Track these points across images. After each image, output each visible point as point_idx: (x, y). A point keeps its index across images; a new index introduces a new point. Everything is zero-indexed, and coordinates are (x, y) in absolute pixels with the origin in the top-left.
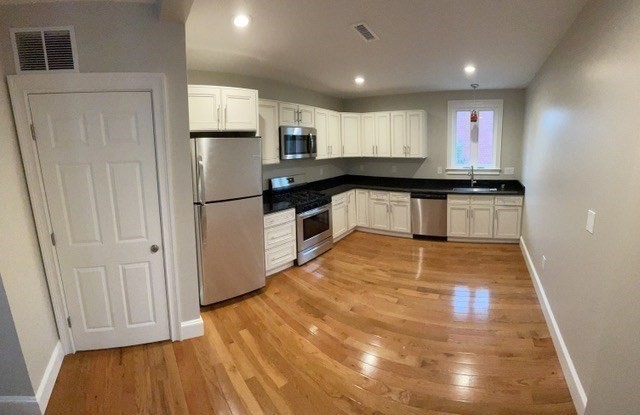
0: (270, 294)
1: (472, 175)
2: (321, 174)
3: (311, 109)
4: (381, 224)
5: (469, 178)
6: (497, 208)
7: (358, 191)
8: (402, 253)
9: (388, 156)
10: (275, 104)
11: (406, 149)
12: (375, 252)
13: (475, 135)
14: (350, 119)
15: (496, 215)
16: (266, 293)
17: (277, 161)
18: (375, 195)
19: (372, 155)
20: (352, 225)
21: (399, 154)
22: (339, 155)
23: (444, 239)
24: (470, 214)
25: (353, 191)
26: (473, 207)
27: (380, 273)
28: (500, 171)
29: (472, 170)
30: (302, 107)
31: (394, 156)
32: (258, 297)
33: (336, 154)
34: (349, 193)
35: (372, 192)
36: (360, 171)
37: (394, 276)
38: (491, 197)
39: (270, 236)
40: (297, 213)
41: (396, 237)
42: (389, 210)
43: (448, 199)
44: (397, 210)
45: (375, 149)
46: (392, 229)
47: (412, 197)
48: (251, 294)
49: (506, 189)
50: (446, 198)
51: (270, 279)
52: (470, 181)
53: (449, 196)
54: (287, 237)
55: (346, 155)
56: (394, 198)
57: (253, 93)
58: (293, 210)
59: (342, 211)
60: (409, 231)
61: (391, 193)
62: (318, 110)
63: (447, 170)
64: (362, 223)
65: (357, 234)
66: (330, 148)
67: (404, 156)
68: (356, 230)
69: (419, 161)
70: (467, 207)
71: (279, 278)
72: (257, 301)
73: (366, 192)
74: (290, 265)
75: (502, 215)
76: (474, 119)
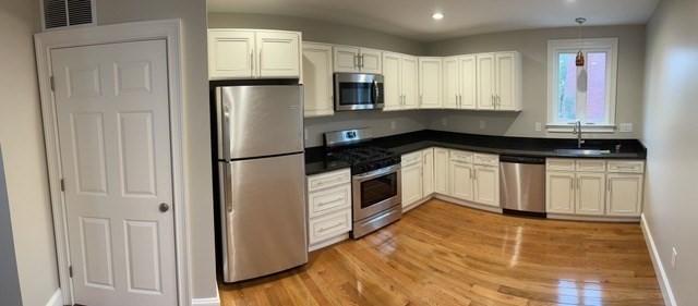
0: (313, 274)
1: (580, 133)
2: (392, 129)
3: (378, 52)
4: (462, 192)
5: (575, 137)
6: (609, 176)
7: (436, 149)
8: (486, 233)
9: (473, 107)
10: (328, 47)
11: (495, 99)
12: (452, 228)
13: (582, 83)
14: (430, 64)
15: (608, 186)
16: (308, 272)
17: (332, 112)
18: (456, 155)
19: (455, 107)
20: (429, 192)
21: (486, 105)
22: (416, 107)
23: (543, 216)
24: (575, 185)
25: (431, 150)
26: (578, 176)
27: (454, 259)
28: (615, 128)
29: (580, 127)
30: (364, 51)
31: (480, 108)
32: (297, 276)
33: (411, 104)
34: (426, 151)
35: (453, 152)
36: (444, 125)
37: (470, 265)
38: (603, 161)
39: (317, 202)
40: (352, 174)
41: (481, 211)
42: (473, 176)
43: (547, 164)
44: (482, 175)
45: (459, 98)
46: (476, 201)
47: (501, 160)
48: (289, 272)
49: (621, 150)
50: (544, 163)
51: (314, 255)
52: (577, 140)
53: (548, 160)
54: (340, 203)
55: (423, 107)
56: (479, 161)
57: (295, 36)
58: (348, 171)
59: (416, 173)
60: (498, 204)
61: (476, 155)
62: (387, 54)
63: (547, 127)
64: (441, 189)
65: (435, 203)
66: (402, 98)
67: (492, 108)
68: (434, 197)
69: (512, 115)
70: (572, 175)
71: (328, 253)
72: (295, 282)
73: (446, 151)
74: (344, 238)
75: (616, 185)
76: (580, 62)
